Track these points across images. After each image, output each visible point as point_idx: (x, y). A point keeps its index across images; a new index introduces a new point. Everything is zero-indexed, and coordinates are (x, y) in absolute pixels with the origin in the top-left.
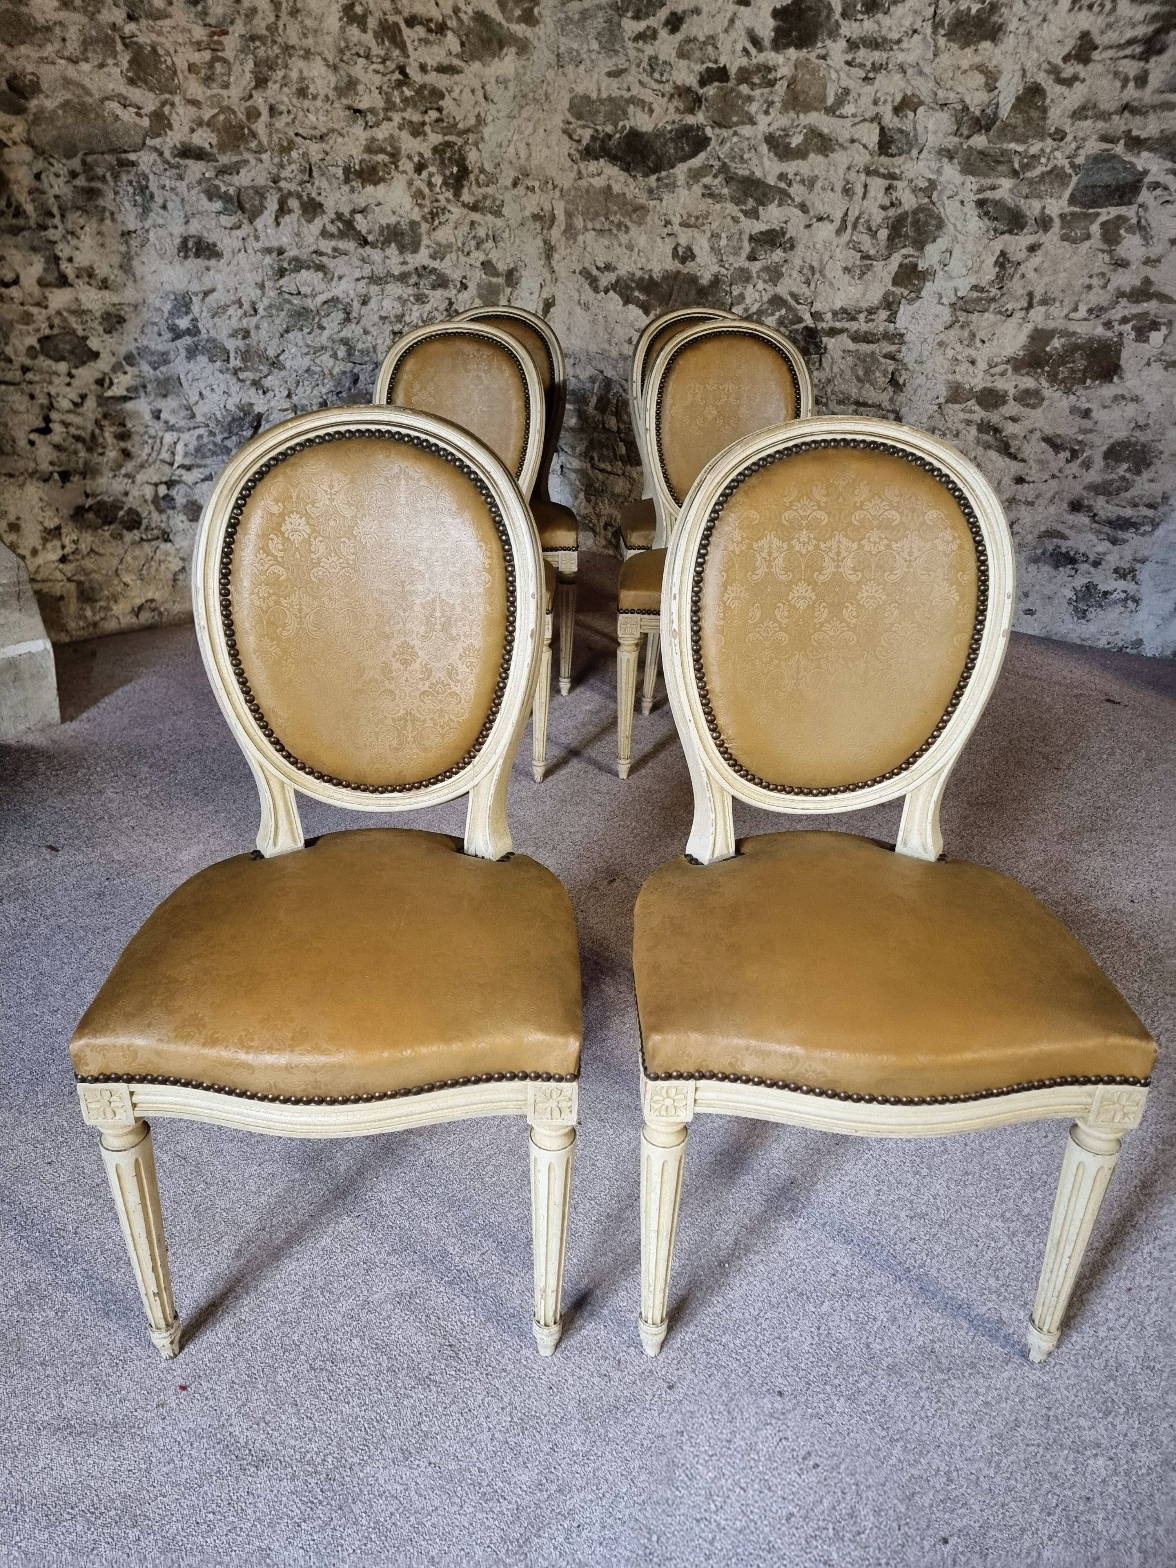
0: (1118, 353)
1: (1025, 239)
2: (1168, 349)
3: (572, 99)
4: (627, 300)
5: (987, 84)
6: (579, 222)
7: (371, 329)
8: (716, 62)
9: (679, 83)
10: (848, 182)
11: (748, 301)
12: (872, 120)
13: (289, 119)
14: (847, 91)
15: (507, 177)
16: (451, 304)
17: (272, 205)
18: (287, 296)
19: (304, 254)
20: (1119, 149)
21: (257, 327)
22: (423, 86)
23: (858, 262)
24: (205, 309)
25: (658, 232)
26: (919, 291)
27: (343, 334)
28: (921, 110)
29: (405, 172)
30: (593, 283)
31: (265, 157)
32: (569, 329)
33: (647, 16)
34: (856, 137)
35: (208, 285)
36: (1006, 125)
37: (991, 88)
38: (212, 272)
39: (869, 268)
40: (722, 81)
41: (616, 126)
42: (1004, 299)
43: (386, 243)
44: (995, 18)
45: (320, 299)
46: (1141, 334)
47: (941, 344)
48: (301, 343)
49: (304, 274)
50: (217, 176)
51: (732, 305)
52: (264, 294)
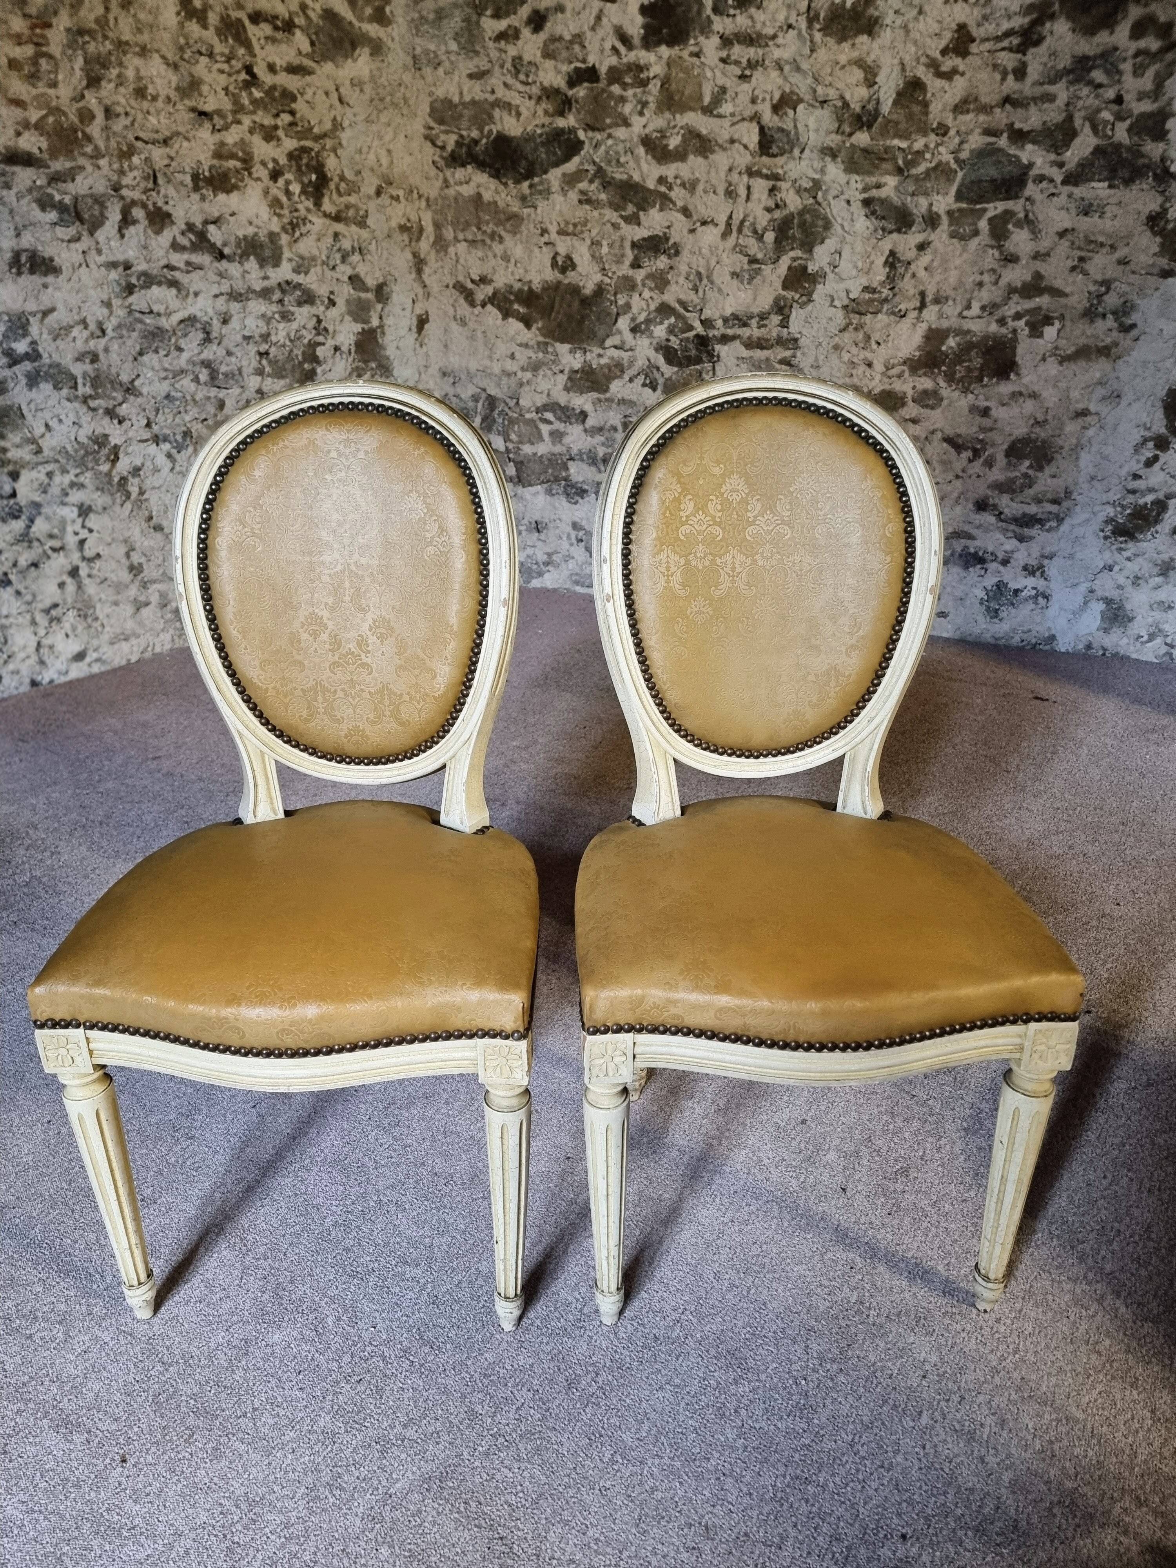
0: (1014, 349)
1: (914, 238)
2: (1063, 343)
3: (432, 103)
4: (506, 314)
5: (866, 79)
6: (449, 233)
7: (234, 350)
8: (584, 61)
9: (546, 84)
10: (730, 185)
11: (635, 310)
12: (752, 119)
13: (127, 122)
14: (723, 90)
15: (369, 186)
16: (319, 321)
17: (114, 215)
18: (138, 315)
19: (154, 269)
20: (1003, 142)
21: (106, 350)
22: (273, 88)
23: (746, 267)
24: (45, 331)
25: (534, 241)
26: (810, 294)
27: (204, 356)
28: (801, 108)
29: (259, 179)
30: (469, 297)
31: (103, 162)
32: (446, 346)
33: (507, 14)
34: (736, 137)
35: (46, 304)
36: (888, 122)
37: (870, 82)
38: (50, 290)
39: (758, 272)
40: (592, 82)
41: (482, 132)
42: (897, 299)
43: (244, 256)
44: (871, 11)
45: (175, 318)
46: (1035, 330)
47: (836, 347)
48: (157, 366)
49: (155, 290)
50: (49, 184)
51: (618, 314)
52: (111, 313)
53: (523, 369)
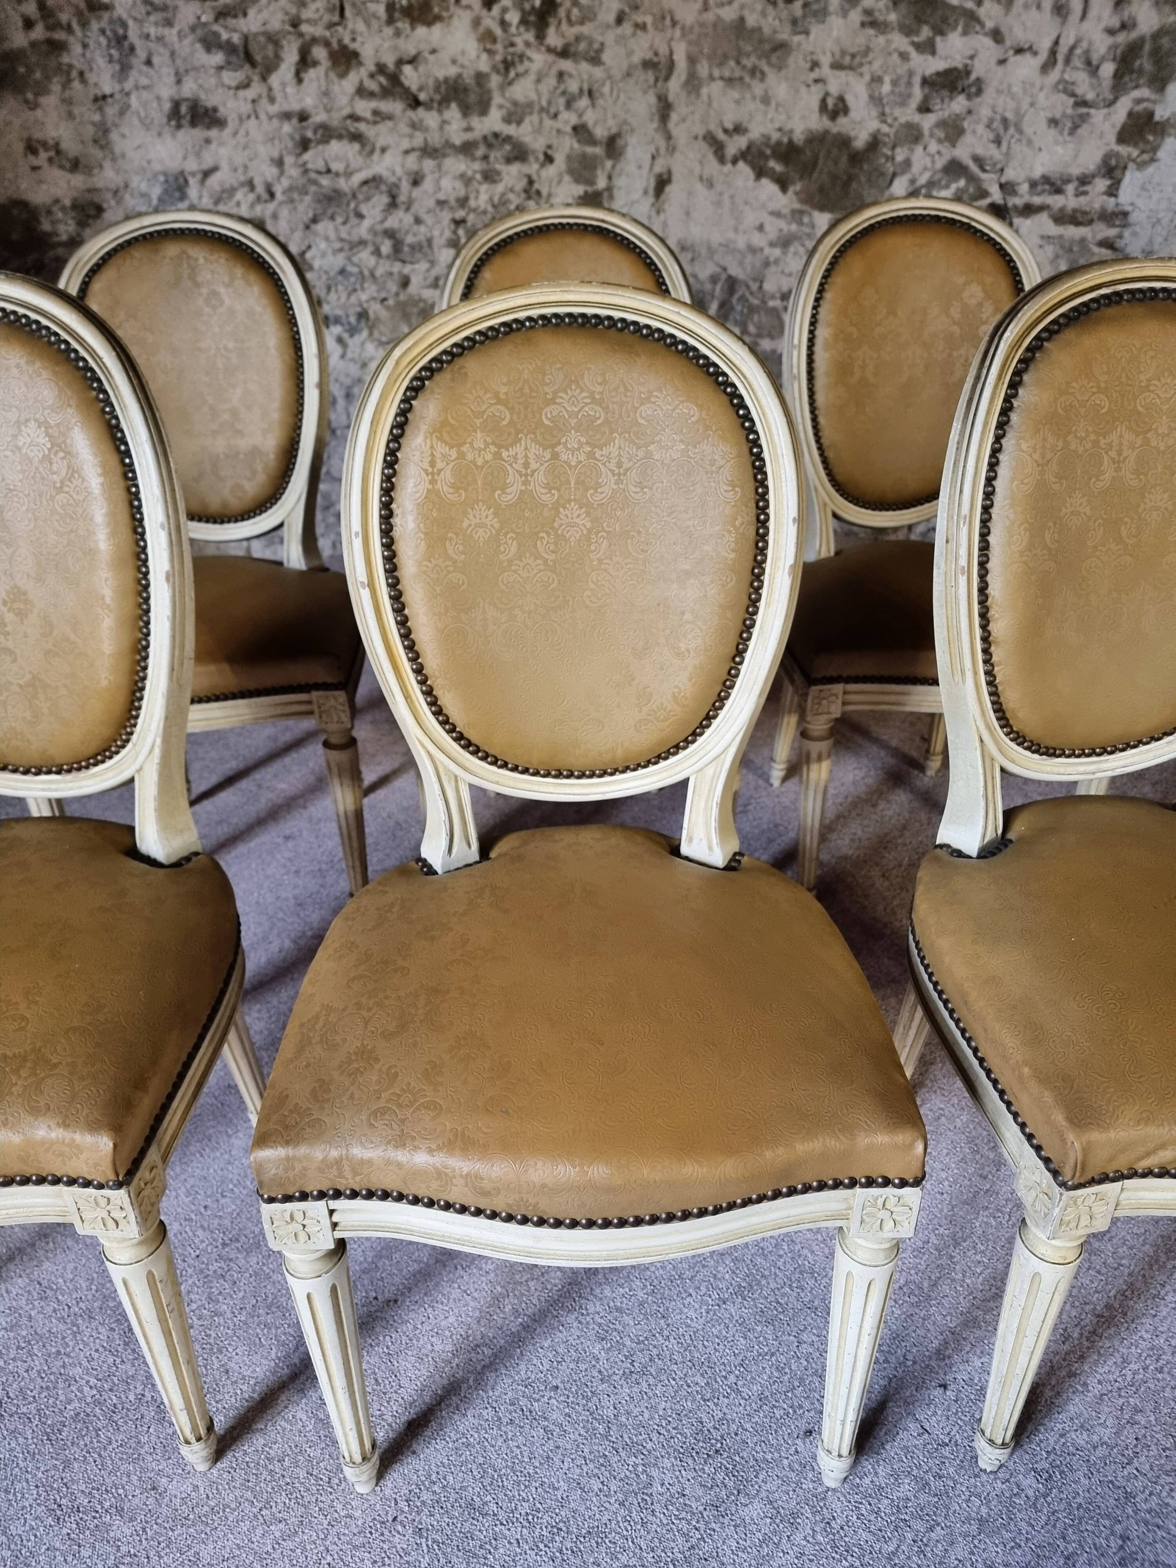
4: (760, 173)
6: (703, 69)
7: (424, 217)
11: (916, 168)
15: (608, 11)
16: (531, 182)
17: (290, 56)
18: (313, 175)
19: (335, 119)
21: (275, 216)
23: (1069, 111)
24: (205, 193)
25: (802, 77)
26: (1155, 149)
27: (388, 224)
30: (719, 149)
32: (688, 214)
35: (208, 161)
38: (213, 146)
39: (1084, 118)
43: (444, 103)
45: (357, 179)
48: (332, 235)
49: (336, 147)
50: (216, 19)
51: (894, 175)
52: (282, 173)
53: (772, 245)
